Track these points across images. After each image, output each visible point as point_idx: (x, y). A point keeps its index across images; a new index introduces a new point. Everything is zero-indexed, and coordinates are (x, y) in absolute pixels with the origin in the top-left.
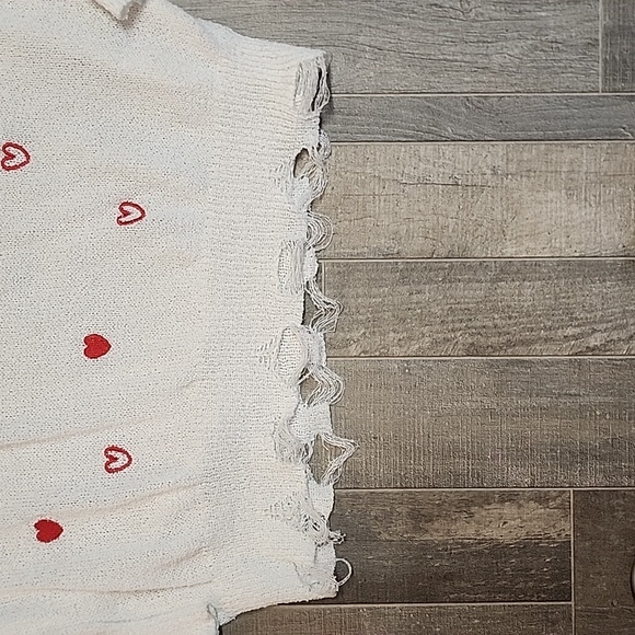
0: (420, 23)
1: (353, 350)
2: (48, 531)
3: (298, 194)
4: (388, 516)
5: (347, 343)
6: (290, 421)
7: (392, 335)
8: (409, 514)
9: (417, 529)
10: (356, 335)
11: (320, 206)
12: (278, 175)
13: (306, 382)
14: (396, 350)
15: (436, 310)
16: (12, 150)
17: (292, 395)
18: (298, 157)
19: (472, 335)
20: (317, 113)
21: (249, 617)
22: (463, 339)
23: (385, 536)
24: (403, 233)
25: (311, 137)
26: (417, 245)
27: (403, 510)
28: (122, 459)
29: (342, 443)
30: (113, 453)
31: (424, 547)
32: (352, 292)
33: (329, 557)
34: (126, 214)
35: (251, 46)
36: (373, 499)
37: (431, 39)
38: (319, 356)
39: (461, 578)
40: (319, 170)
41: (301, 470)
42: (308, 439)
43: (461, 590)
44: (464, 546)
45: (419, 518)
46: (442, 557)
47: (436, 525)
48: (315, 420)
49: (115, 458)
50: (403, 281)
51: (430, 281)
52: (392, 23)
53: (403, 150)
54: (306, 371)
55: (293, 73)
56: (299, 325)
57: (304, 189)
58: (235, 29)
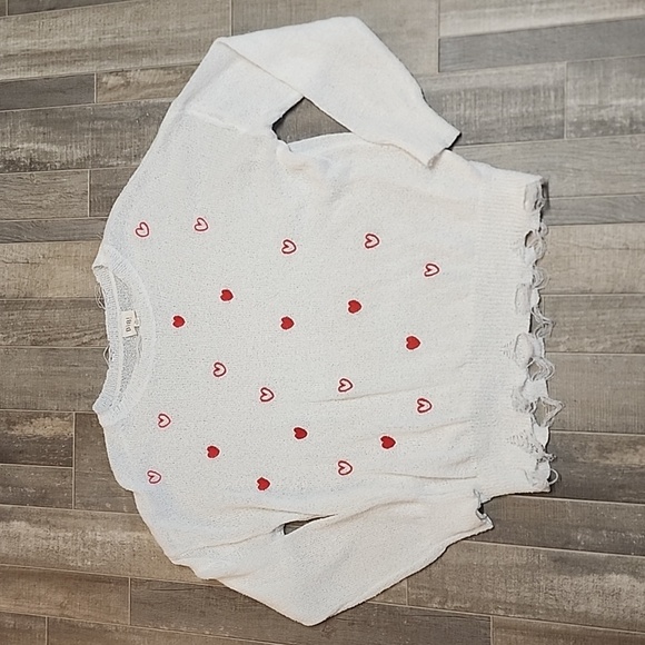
0: (605, 154)
1: (562, 348)
2: (388, 442)
3: (527, 257)
4: (583, 448)
5: (558, 344)
6: (522, 388)
7: (586, 340)
8: (596, 448)
9: (601, 456)
10: (563, 339)
11: (541, 263)
12: (516, 246)
13: (531, 366)
14: (589, 349)
15: (615, 325)
16: (370, 238)
17: (523, 374)
18: (527, 235)
19: (638, 340)
20: (539, 210)
21: (498, 500)
22: (632, 343)
23: (581, 460)
24: (593, 278)
25: (535, 224)
26: (603, 285)
27: (593, 445)
28: (427, 406)
29: (554, 403)
30: (421, 402)
31: (606, 468)
32: (561, 313)
33: (546, 468)
34: (429, 270)
35: (500, 174)
36: (574, 437)
37: (611, 163)
38: (540, 352)
39: (630, 488)
40: (540, 243)
41: (528, 416)
42: (533, 400)
43: (631, 495)
44: (632, 469)
45: (603, 450)
46: (617, 475)
47: (614, 455)
48: (537, 389)
49: (422, 405)
50: (594, 307)
51: (611, 307)
52: (587, 154)
53: (593, 229)
54: (531, 359)
55: (523, 189)
56: (527, 332)
57: (531, 254)
58: (492, 166)
